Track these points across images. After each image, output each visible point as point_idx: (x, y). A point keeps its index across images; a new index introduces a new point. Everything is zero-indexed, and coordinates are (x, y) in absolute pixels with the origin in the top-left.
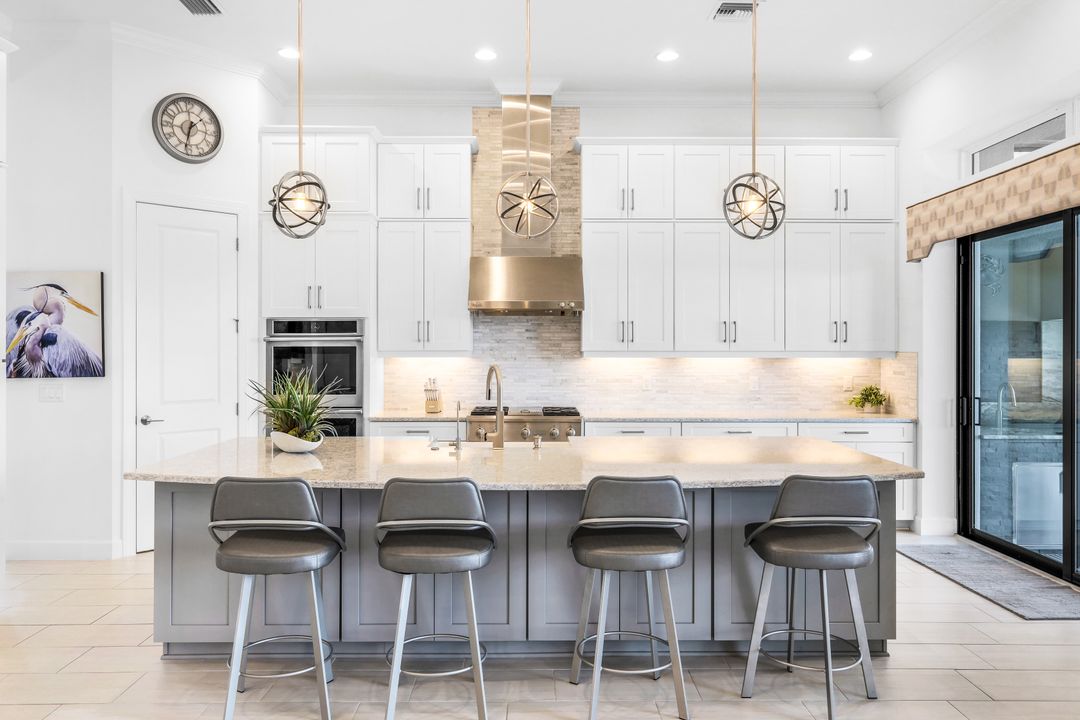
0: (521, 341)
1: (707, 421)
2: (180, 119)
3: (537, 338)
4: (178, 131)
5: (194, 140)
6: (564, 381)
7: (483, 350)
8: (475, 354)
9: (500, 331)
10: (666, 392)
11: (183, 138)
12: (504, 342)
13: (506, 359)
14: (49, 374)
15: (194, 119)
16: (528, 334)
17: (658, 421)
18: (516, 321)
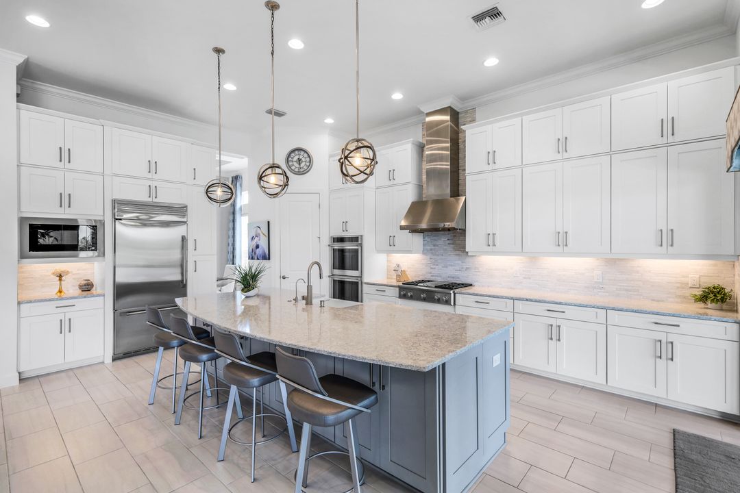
0: (445, 245)
1: (531, 300)
2: (296, 158)
3: (453, 244)
4: (295, 163)
5: (302, 165)
6: (467, 269)
7: (427, 250)
8: (424, 252)
9: (435, 240)
10: (530, 278)
11: (297, 166)
12: (437, 246)
13: (438, 255)
14: (258, 259)
15: (301, 157)
16: (449, 242)
17: (498, 297)
18: (443, 235)
